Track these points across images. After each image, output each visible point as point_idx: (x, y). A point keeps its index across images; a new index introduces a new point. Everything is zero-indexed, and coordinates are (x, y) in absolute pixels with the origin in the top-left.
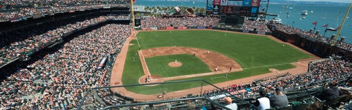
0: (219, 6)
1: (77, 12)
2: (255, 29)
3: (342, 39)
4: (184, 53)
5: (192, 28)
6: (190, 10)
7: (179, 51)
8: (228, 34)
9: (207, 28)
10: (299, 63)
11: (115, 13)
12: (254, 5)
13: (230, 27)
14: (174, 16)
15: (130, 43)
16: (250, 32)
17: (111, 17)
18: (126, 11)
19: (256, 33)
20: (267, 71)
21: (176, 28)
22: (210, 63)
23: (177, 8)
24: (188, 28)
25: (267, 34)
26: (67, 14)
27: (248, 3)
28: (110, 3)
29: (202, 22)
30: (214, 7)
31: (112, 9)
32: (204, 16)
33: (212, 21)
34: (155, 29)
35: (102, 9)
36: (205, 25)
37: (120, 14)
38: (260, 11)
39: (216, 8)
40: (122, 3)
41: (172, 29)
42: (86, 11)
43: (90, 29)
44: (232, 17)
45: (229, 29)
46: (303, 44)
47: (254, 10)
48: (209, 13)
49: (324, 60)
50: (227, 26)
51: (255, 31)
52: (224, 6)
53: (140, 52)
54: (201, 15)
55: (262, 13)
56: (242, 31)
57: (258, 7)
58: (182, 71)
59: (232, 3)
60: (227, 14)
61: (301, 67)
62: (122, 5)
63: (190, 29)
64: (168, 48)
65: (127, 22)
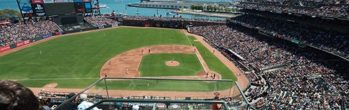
2: (106, 23)
9: (54, 34)
13: (78, 27)
16: (105, 27)
19: (111, 26)
25: (119, 25)
30: (35, 6)
38: (93, 6)
39: (39, 7)
45: (81, 30)
47: (88, 6)
50: (75, 27)
52: (50, 4)
56: (98, 28)
63: (35, 43)
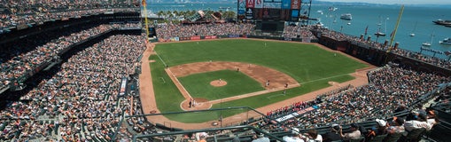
0: (253, 9)
1: (72, 20)
2: (298, 36)
3: (396, 44)
4: (225, 68)
5: (222, 37)
6: (217, 15)
7: (217, 66)
8: (267, 43)
9: (241, 36)
10: (357, 73)
11: (120, 20)
12: (295, 7)
13: (268, 34)
14: (198, 23)
15: (150, 59)
16: (293, 40)
17: (115, 26)
18: (135, 17)
19: (300, 40)
20: (326, 85)
21: (203, 38)
22: (260, 80)
23: (201, 12)
24: (218, 37)
25: (312, 41)
26: (59, 22)
27: (287, 5)
28: (113, 7)
29: (233, 29)
30: (247, 10)
31: (115, 14)
32: (235, 22)
33: (246, 28)
34: (176, 39)
35: (103, 15)
36: (238, 33)
37: (126, 21)
38: (302, 14)
39: (250, 11)
40: (129, 7)
41: (197, 40)
42: (83, 18)
43: (91, 42)
44: (269, 22)
45: (268, 38)
46: (355, 52)
47: (295, 14)
48: (241, 18)
49: (381, 68)
50: (265, 34)
51: (299, 39)
52: (259, 9)
53: (168, 71)
54: (231, 21)
55: (304, 17)
56: (283, 39)
57: (299, 10)
58: (230, 91)
59: (268, 5)
60: (264, 19)
61: (360, 77)
62: (130, 10)
63: (220, 39)
64: (203, 64)
65: (138, 32)
